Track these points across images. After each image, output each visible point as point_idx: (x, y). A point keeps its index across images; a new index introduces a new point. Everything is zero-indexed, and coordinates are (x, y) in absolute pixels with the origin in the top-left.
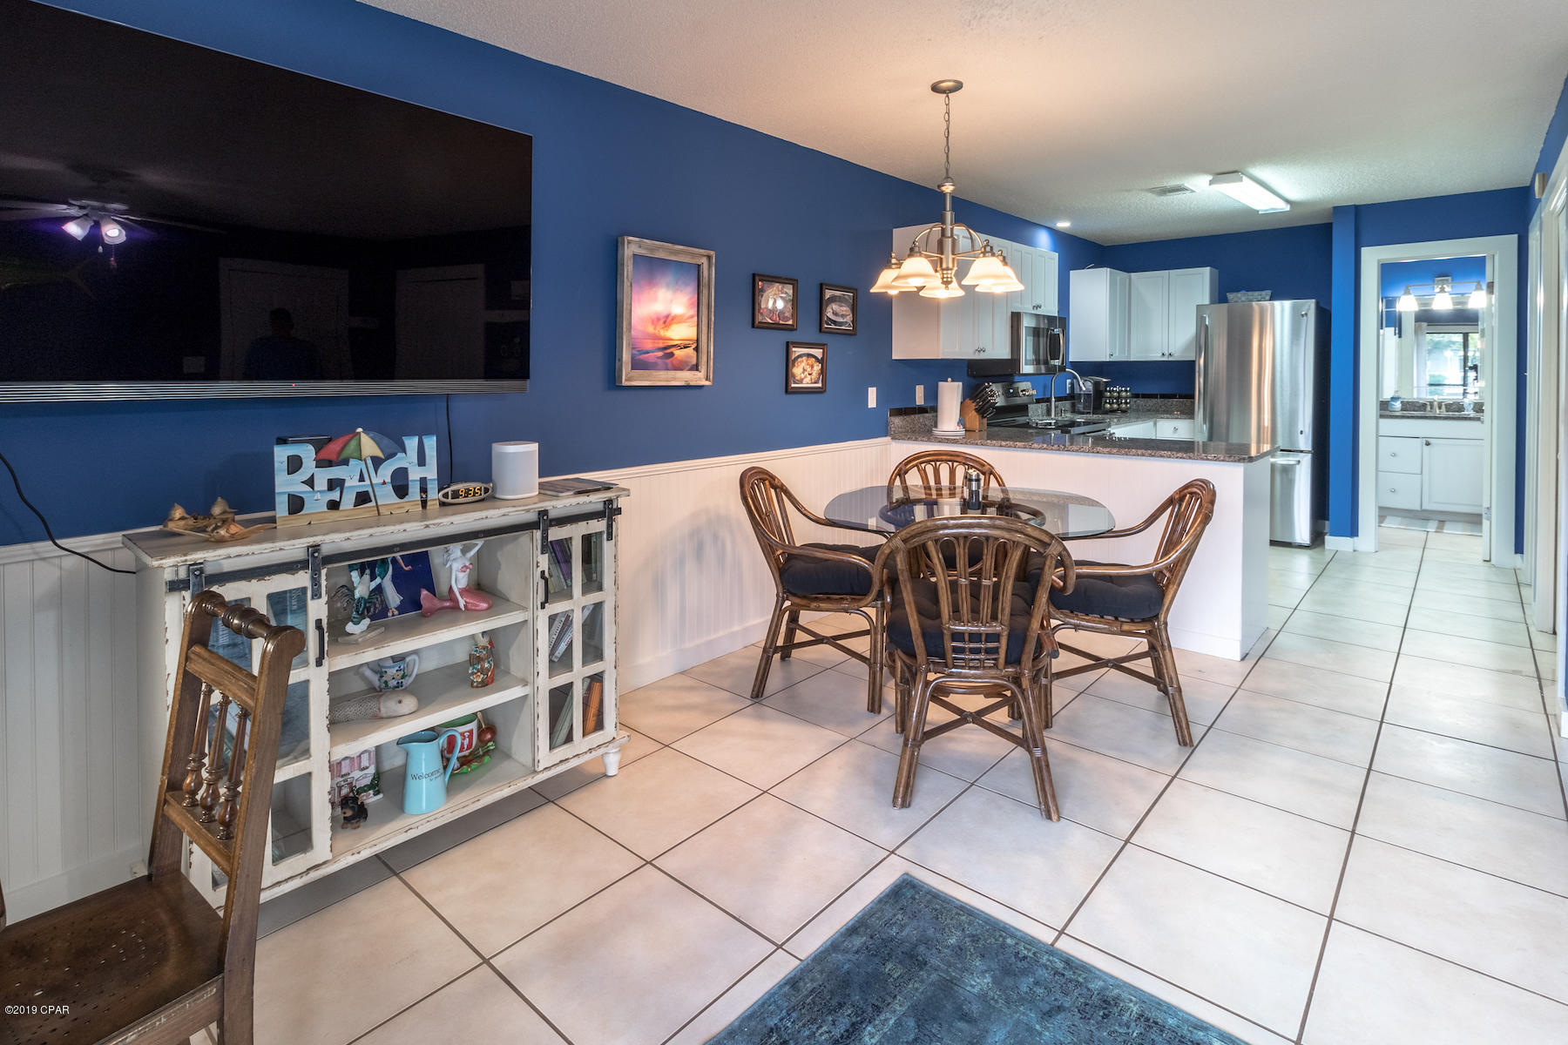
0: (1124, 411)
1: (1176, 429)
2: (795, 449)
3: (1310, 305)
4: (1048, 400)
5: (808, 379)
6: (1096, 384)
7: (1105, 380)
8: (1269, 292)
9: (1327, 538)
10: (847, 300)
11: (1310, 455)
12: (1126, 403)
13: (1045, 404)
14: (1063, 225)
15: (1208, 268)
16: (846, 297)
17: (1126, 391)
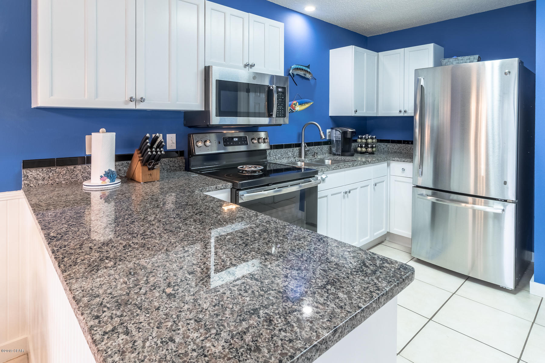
0: (372, 153)
1: (403, 170)
3: (513, 63)
4: (299, 145)
6: (344, 133)
7: (350, 130)
8: (477, 57)
9: (532, 283)
11: (513, 205)
12: (372, 147)
13: (298, 148)
14: (310, 9)
15: (432, 45)
17: (372, 138)
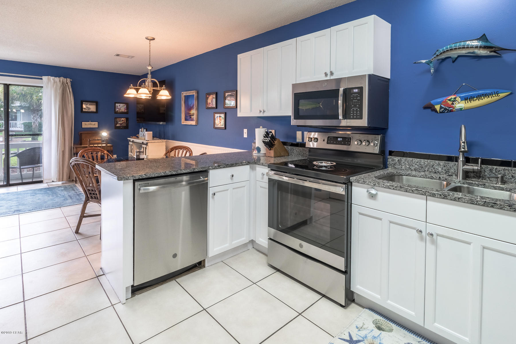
2: (223, 148)
5: (220, 125)
10: (233, 96)
16: (233, 94)
